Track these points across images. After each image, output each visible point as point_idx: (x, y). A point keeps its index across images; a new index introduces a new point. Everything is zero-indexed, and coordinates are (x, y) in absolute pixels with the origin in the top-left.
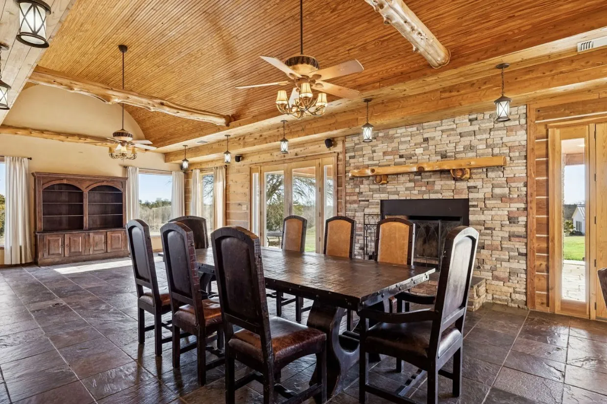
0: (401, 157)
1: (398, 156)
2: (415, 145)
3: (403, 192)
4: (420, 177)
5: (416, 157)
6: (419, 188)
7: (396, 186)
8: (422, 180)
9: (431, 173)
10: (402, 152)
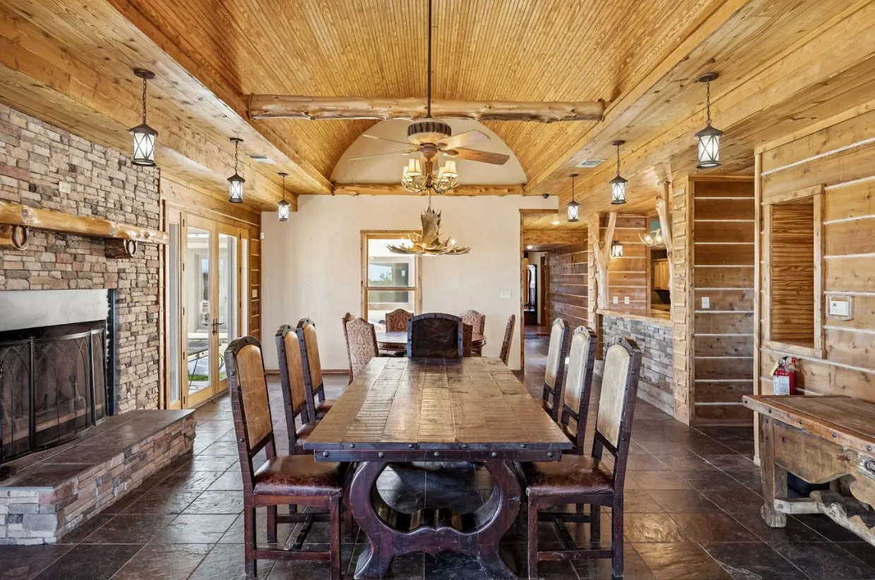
0: (33, 188)
1: (26, 185)
2: (57, 172)
3: (36, 273)
4: (63, 243)
5: (58, 199)
6: (62, 267)
7: (25, 259)
8: (68, 250)
9: (80, 238)
10: (36, 179)
